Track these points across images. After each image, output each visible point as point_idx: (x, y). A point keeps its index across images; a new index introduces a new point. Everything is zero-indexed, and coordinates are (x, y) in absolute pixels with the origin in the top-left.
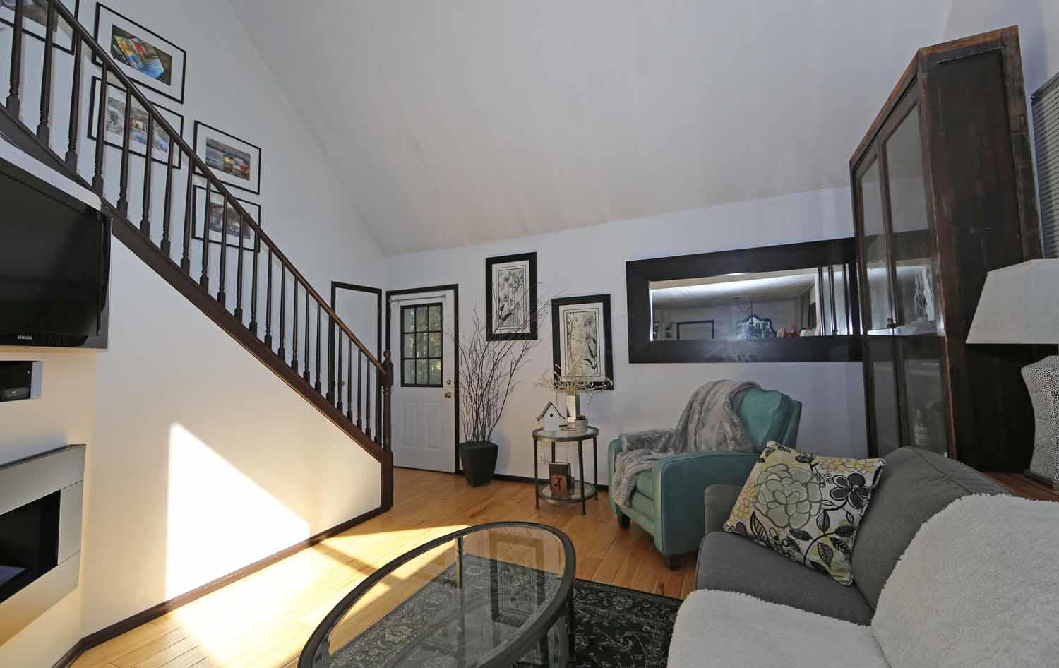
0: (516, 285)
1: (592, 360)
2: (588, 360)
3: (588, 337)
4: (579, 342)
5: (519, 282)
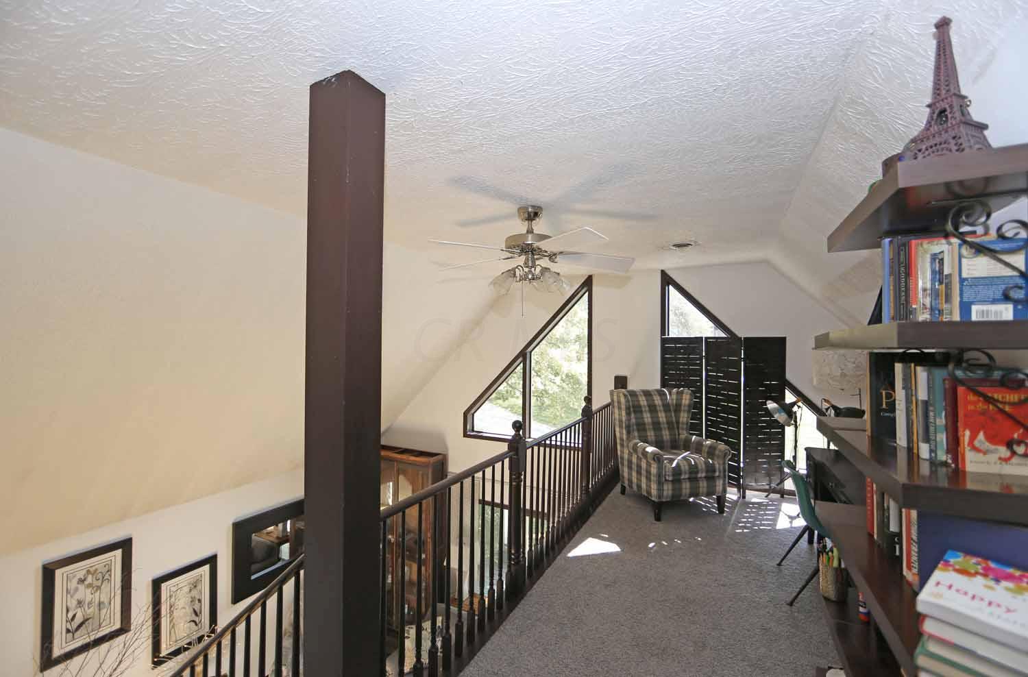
0: (99, 582)
1: (196, 619)
2: (193, 620)
3: (193, 601)
4: (183, 609)
5: (103, 578)
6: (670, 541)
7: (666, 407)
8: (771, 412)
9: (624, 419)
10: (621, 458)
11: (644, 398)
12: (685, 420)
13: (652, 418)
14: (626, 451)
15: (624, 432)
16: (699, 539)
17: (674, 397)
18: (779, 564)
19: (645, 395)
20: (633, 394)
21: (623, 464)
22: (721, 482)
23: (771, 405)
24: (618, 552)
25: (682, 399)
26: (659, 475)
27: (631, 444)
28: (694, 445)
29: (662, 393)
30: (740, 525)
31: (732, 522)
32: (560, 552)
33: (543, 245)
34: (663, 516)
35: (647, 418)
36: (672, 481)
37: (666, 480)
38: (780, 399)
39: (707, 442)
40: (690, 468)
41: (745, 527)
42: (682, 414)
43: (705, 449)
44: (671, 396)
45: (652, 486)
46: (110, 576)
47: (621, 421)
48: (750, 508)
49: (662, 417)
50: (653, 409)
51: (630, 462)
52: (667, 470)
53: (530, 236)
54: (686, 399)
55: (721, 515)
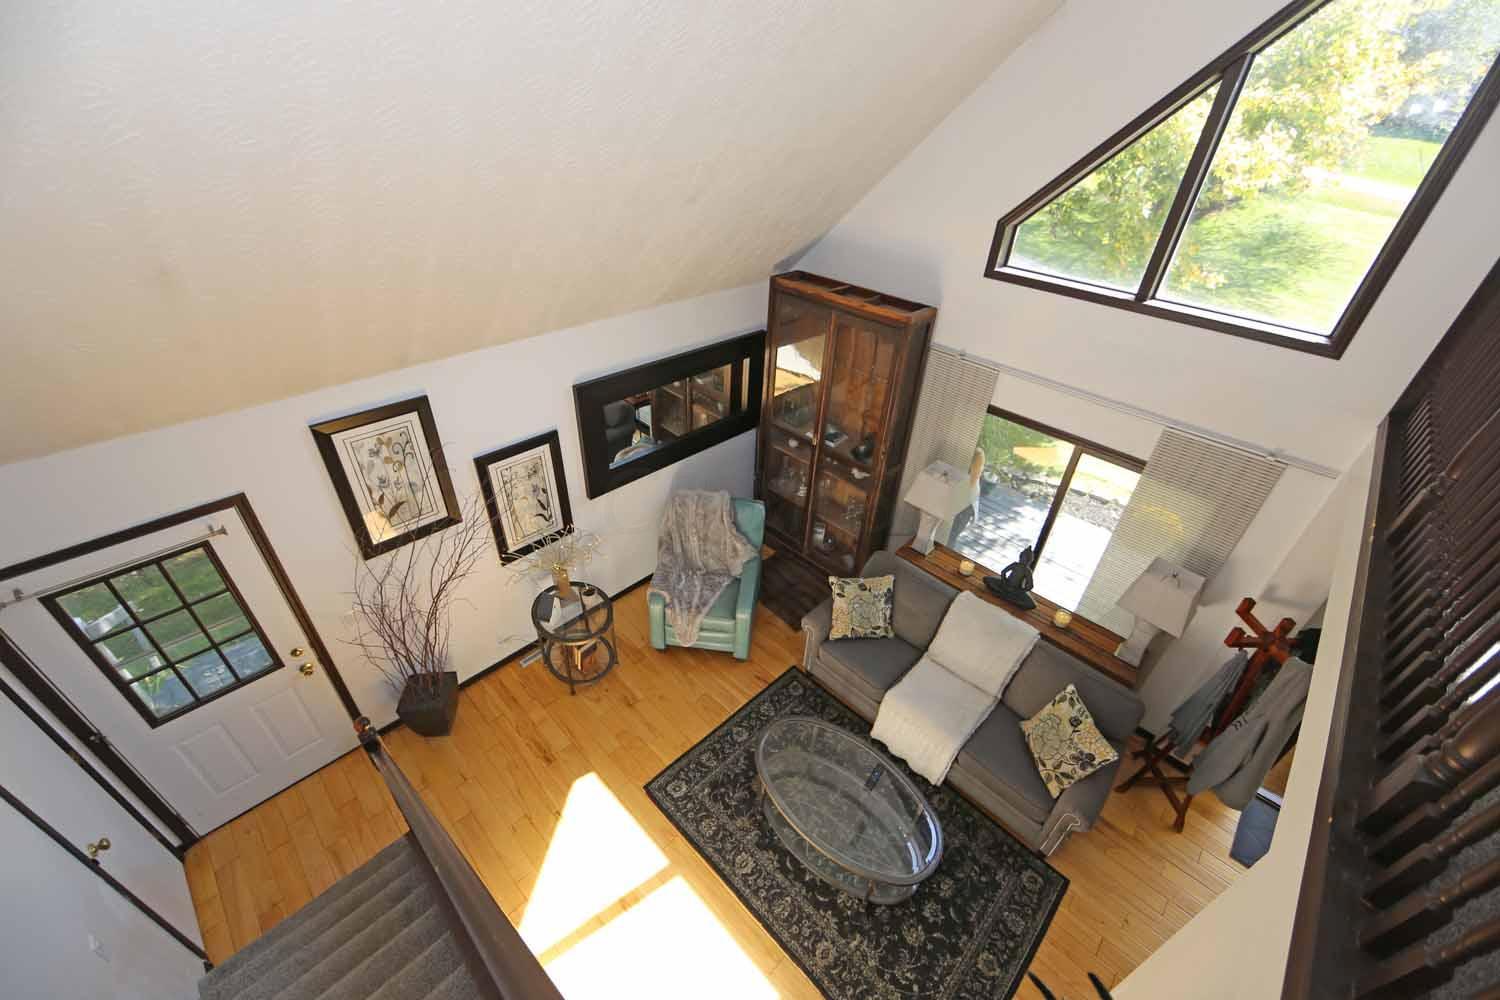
0: (400, 457)
1: (545, 513)
2: (541, 515)
3: (535, 489)
4: (525, 500)
5: (404, 451)
46: (412, 448)
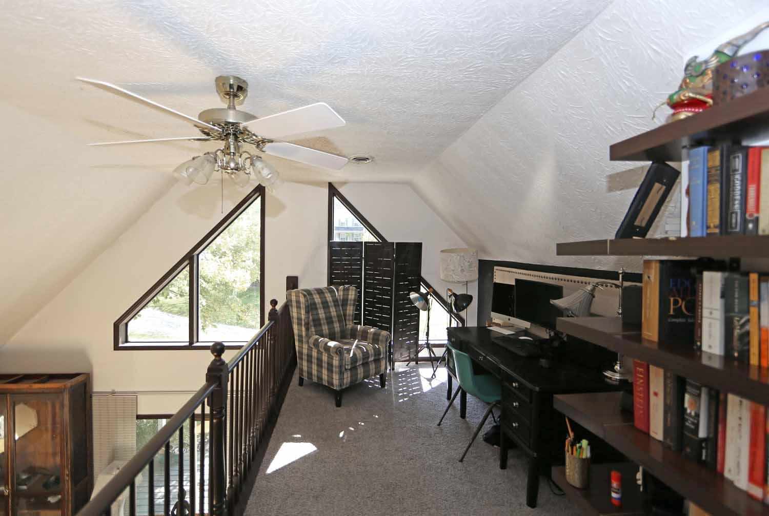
6: (356, 425)
7: (335, 301)
8: (413, 301)
9: (303, 317)
10: (299, 352)
11: (318, 296)
12: (351, 312)
13: (325, 313)
14: (305, 346)
15: (303, 329)
16: (377, 416)
17: (341, 293)
18: (439, 425)
19: (319, 293)
20: (308, 293)
21: (302, 359)
22: (384, 361)
23: (413, 295)
24: (315, 451)
25: (348, 295)
26: (340, 366)
27: (311, 341)
28: (360, 333)
29: (331, 290)
30: (400, 395)
31: (393, 394)
32: (258, 471)
33: (251, 126)
34: (343, 401)
35: (322, 314)
36: (350, 369)
37: (346, 369)
38: (417, 290)
39: (372, 330)
40: (363, 356)
41: (404, 396)
42: (348, 308)
43: (370, 336)
44: (339, 293)
45: (334, 377)
47: (299, 319)
48: (400, 378)
49: (333, 312)
50: (325, 305)
51: (310, 356)
52: (347, 361)
53: (231, 112)
54: (352, 294)
55: (383, 389)
